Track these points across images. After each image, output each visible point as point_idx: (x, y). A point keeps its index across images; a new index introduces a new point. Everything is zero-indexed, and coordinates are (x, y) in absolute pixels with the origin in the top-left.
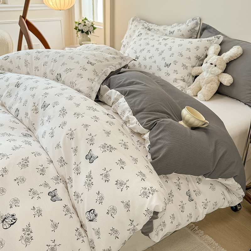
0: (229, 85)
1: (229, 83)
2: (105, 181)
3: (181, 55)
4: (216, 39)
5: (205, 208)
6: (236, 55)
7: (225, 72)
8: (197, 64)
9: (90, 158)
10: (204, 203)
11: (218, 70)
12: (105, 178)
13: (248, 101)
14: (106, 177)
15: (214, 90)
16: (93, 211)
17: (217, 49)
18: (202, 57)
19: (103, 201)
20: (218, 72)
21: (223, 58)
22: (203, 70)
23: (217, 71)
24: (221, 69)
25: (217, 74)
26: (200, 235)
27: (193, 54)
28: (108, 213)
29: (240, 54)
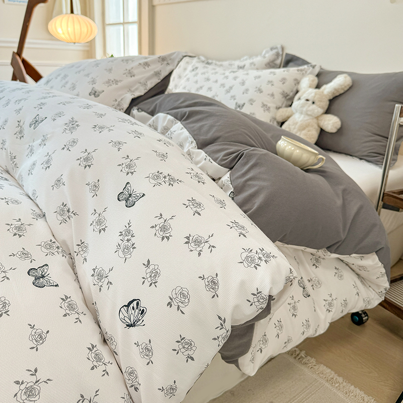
0: (334, 131)
1: (336, 128)
2: (163, 239)
3: (260, 91)
4: (309, 69)
5: (329, 311)
6: (343, 87)
7: (327, 112)
8: (284, 105)
9: (128, 198)
10: (327, 302)
11: (318, 110)
12: (161, 233)
13: (365, 154)
14: (164, 231)
15: (313, 139)
16: (135, 303)
17: (313, 81)
18: (291, 94)
19: (159, 280)
20: (318, 112)
21: (323, 92)
22: (294, 111)
23: (316, 111)
24: (322, 108)
25: (316, 116)
26: (310, 365)
27: (277, 89)
28: (169, 304)
29: (348, 85)
